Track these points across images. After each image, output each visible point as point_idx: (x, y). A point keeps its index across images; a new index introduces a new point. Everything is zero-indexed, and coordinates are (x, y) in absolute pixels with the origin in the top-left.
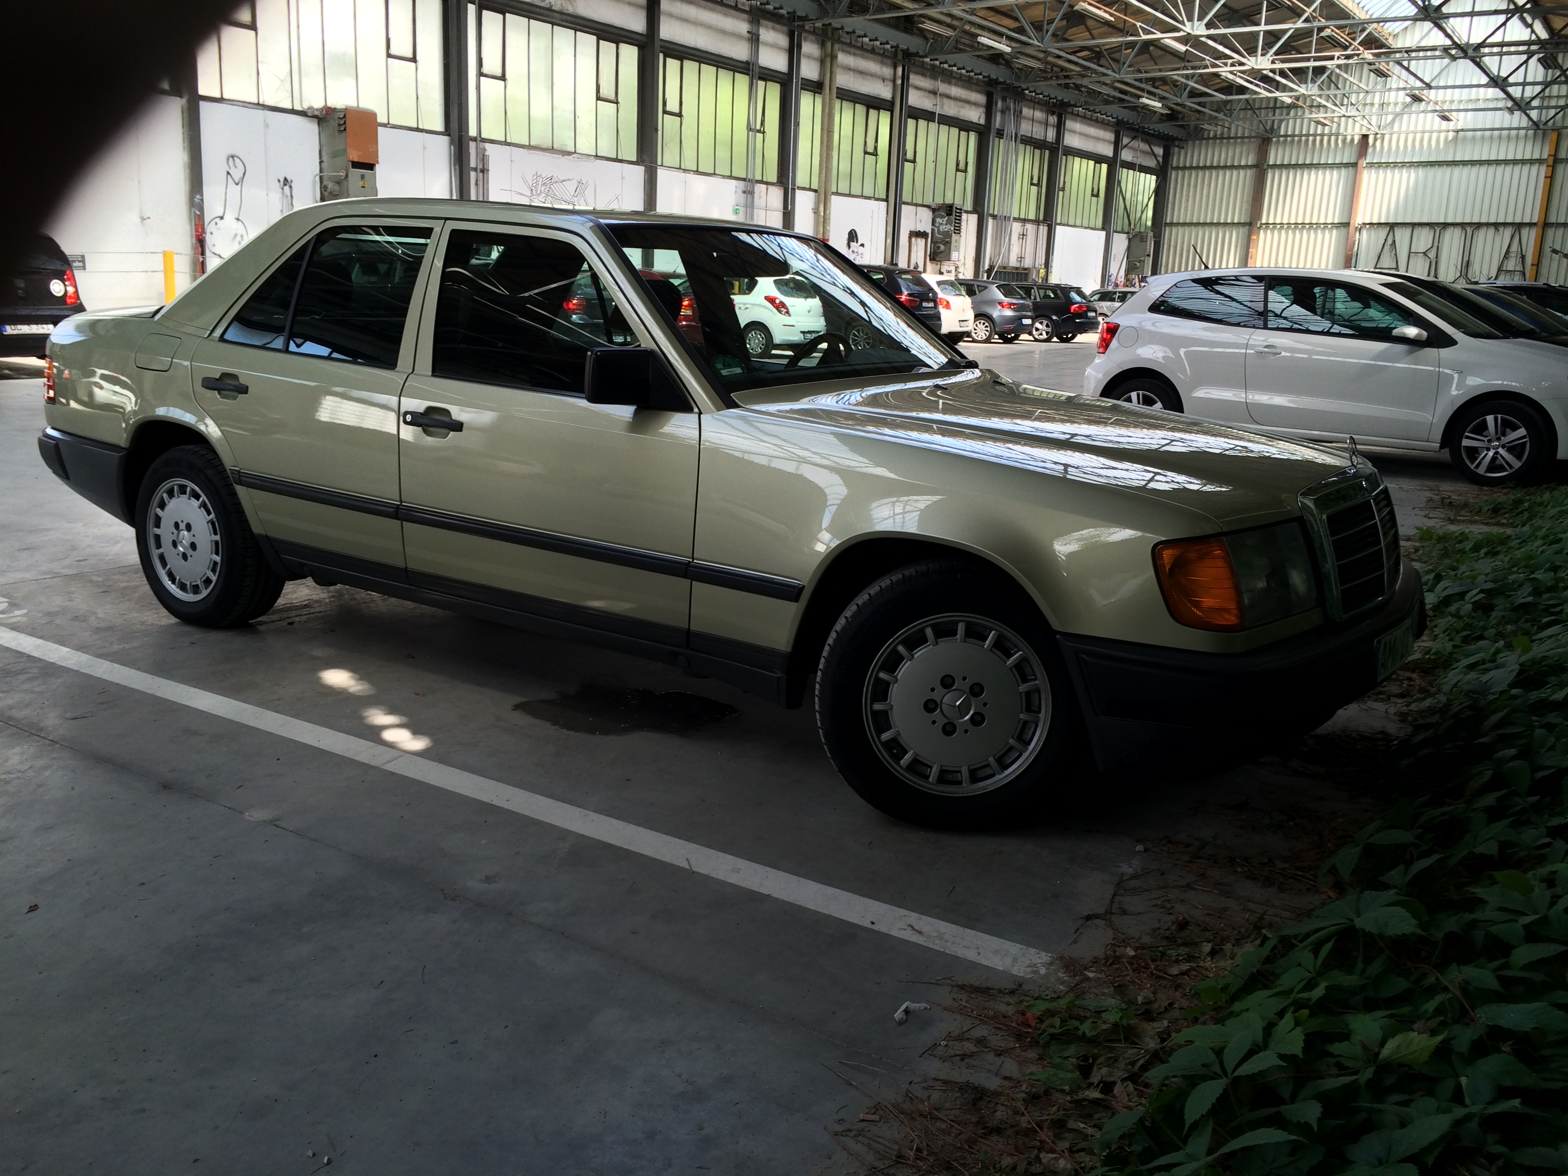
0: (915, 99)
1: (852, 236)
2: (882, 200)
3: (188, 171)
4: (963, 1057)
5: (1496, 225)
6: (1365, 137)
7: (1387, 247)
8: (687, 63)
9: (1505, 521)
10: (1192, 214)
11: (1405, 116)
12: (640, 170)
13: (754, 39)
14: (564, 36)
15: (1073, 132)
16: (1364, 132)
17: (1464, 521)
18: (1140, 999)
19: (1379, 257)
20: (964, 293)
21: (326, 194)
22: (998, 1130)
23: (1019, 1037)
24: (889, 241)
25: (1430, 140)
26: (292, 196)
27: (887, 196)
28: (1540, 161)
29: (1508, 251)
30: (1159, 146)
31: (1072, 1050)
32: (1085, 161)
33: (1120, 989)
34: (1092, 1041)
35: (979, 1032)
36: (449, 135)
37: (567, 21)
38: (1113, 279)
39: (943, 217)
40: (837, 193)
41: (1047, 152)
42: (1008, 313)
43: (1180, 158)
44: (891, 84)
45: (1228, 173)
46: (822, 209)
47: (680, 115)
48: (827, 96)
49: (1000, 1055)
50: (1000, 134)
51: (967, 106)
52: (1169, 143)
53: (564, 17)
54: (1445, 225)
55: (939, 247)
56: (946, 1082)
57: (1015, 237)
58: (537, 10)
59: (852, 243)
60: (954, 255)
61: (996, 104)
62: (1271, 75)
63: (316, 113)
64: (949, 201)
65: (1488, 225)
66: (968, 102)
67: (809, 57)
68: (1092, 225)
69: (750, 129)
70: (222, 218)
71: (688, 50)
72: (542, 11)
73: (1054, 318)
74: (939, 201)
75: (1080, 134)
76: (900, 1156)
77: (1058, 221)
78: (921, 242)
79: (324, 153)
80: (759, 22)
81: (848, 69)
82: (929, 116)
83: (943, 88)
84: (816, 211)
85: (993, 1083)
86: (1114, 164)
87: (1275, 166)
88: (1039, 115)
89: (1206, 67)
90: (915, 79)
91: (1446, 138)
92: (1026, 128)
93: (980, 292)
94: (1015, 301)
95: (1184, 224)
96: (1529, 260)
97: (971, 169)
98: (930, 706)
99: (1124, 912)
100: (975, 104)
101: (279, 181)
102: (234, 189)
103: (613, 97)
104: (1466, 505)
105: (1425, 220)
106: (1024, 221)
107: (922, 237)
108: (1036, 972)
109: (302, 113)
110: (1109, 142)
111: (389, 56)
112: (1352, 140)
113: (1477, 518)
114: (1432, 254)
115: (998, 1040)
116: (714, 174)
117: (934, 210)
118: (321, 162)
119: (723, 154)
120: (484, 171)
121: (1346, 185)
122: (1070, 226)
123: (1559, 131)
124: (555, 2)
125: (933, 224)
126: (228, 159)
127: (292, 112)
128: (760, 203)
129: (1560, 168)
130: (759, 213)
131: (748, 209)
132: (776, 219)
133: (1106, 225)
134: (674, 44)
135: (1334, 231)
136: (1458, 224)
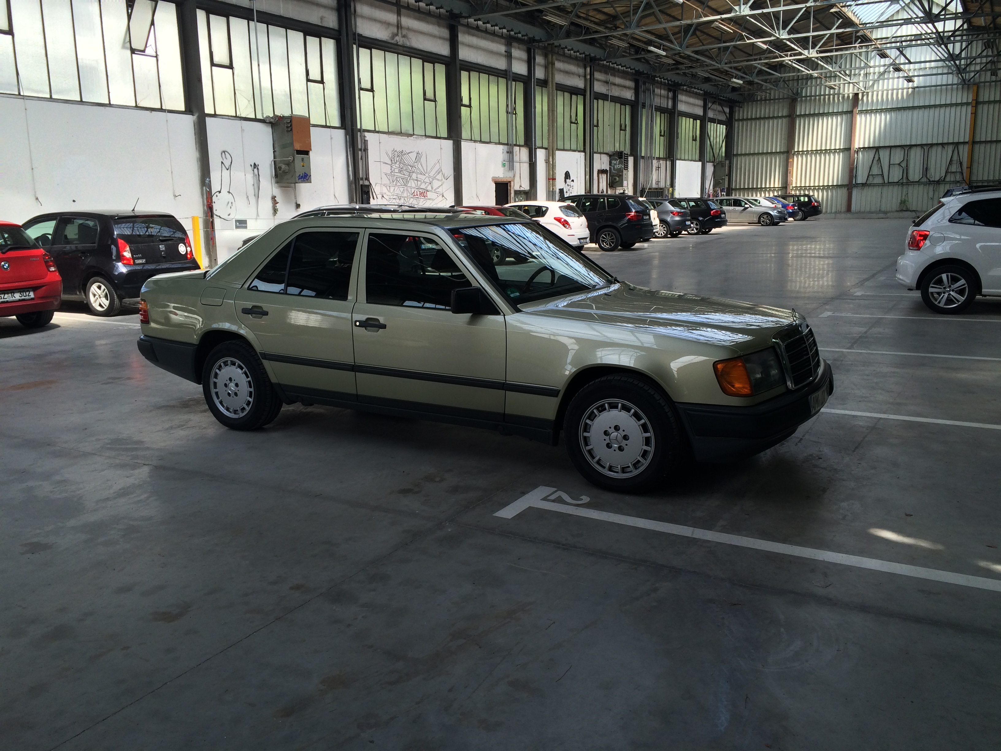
0: (599, 88)
1: (567, 176)
2: (582, 152)
3: (199, 163)
5: (943, 145)
6: (856, 95)
7: (875, 162)
8: (472, 73)
10: (750, 148)
11: (881, 81)
12: (449, 144)
13: (509, 56)
14: (404, 61)
15: (682, 101)
16: (856, 91)
19: (870, 168)
21: (279, 172)
24: (588, 177)
25: (902, 93)
26: (259, 175)
27: (585, 149)
28: (967, 104)
29: (951, 160)
30: (726, 107)
32: (688, 119)
36: (345, 129)
37: (406, 51)
38: (707, 192)
39: (616, 160)
40: (558, 149)
41: (669, 115)
42: (677, 218)
43: (740, 113)
44: (583, 79)
45: (771, 122)
46: (551, 160)
47: (470, 106)
48: (551, 89)
50: (644, 106)
51: (625, 89)
52: (732, 104)
53: (405, 49)
54: (911, 146)
55: (615, 179)
57: (654, 170)
58: (390, 45)
59: (568, 180)
60: (625, 183)
61: (640, 87)
63: (272, 120)
64: (617, 149)
65: (937, 144)
66: (625, 87)
67: (539, 65)
68: (694, 159)
69: (508, 112)
70: (220, 192)
71: (474, 65)
72: (392, 46)
73: (701, 219)
74: (612, 149)
75: (685, 102)
77: (676, 157)
78: (604, 176)
79: (276, 146)
80: (511, 45)
81: (560, 71)
82: (604, 97)
83: (612, 79)
84: (547, 161)
86: (704, 120)
87: (800, 116)
88: (663, 92)
90: (597, 75)
91: (907, 92)
92: (657, 101)
95: (745, 155)
96: (965, 165)
97: (628, 129)
100: (629, 88)
101: (251, 165)
102: (226, 173)
103: (432, 98)
105: (898, 144)
106: (659, 159)
107: (605, 173)
109: (262, 121)
110: (700, 106)
111: (308, 80)
112: (848, 97)
114: (904, 165)
116: (490, 142)
117: (610, 156)
118: (274, 152)
119: (494, 129)
120: (366, 150)
121: (846, 125)
122: (683, 160)
123: (977, 85)
124: (399, 39)
125: (610, 165)
126: (222, 154)
127: (256, 120)
128: (516, 158)
129: (980, 107)
130: (517, 165)
131: (510, 163)
132: (525, 168)
133: (701, 158)
134: (467, 62)
135: (841, 154)
136: (919, 145)
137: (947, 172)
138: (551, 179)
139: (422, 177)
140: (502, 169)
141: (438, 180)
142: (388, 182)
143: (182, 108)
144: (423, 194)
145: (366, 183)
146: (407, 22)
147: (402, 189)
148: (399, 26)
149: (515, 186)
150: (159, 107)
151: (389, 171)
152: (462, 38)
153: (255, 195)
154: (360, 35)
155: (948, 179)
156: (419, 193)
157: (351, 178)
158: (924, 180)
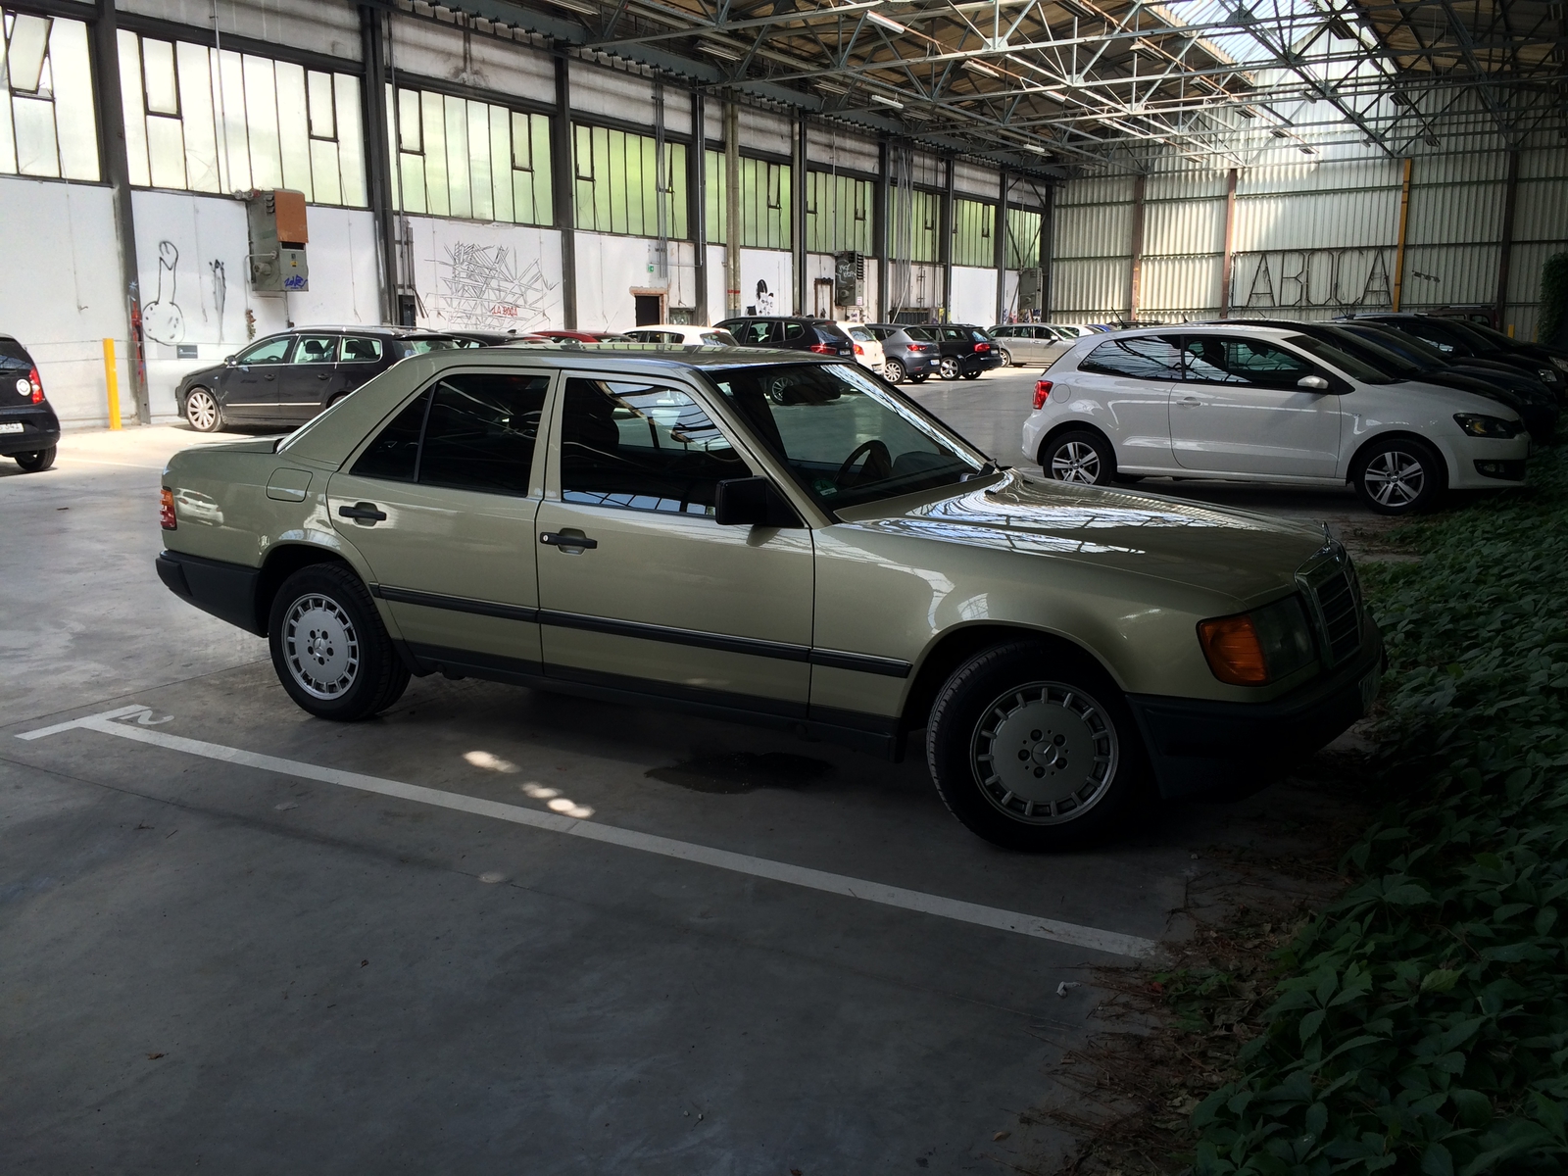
0: (813, 153)
1: (762, 287)
2: (788, 251)
3: (122, 259)
4: (1118, 1017)
5: (1360, 249)
6: (1233, 171)
7: (1261, 274)
8: (596, 130)
9: (1412, 550)
10: (1077, 249)
11: (1270, 151)
12: (557, 235)
13: (658, 105)
14: (478, 109)
15: (962, 177)
16: (1233, 166)
17: (1377, 551)
18: (1231, 968)
19: (1254, 283)
20: (874, 338)
21: (257, 274)
22: (1161, 1062)
23: (1153, 1000)
24: (797, 289)
25: (1294, 171)
26: (223, 278)
27: (792, 246)
28: (1397, 188)
29: (1372, 273)
30: (1041, 186)
31: (1196, 1005)
32: (974, 204)
33: (1214, 961)
34: (1207, 998)
35: (1123, 999)
36: (373, 210)
37: (480, 96)
38: (1007, 314)
39: (846, 264)
40: (745, 247)
41: (938, 197)
42: (917, 355)
43: (1062, 196)
44: (789, 141)
45: (1108, 209)
46: (731, 262)
47: (592, 179)
48: (730, 155)
49: (1143, 1013)
50: (894, 182)
51: (861, 157)
52: (1050, 183)
53: (478, 92)
54: (1313, 251)
55: (844, 293)
56: (1111, 1034)
57: (913, 279)
58: (452, 86)
59: (761, 294)
60: (859, 300)
61: (889, 154)
62: (1145, 119)
63: (244, 196)
64: (850, 248)
65: (1352, 249)
66: (862, 153)
67: (711, 118)
68: (984, 264)
69: (658, 189)
70: (157, 303)
71: (599, 118)
72: (456, 87)
73: (960, 357)
74: (841, 248)
75: (968, 178)
76: (1099, 1084)
77: (953, 262)
78: (826, 289)
79: (253, 235)
80: (662, 88)
81: (749, 128)
82: (827, 169)
83: (838, 141)
84: (726, 265)
85: (1146, 1032)
86: (1001, 205)
87: (1151, 201)
88: (929, 162)
89: (1084, 114)
90: (811, 134)
91: (1309, 170)
92: (918, 176)
93: (889, 336)
94: (922, 343)
95: (1070, 259)
96: (1392, 281)
97: (869, 217)
98: (1023, 755)
99: (1198, 906)
100: (869, 155)
101: (211, 264)
102: (167, 275)
103: (527, 166)
104: (1375, 536)
105: (1295, 248)
106: (922, 263)
107: (827, 284)
108: (1149, 954)
109: (231, 197)
110: (995, 184)
111: (311, 137)
112: (1222, 174)
113: (1387, 547)
114: (1303, 279)
115: (1136, 1003)
116: (628, 234)
117: (837, 258)
118: (250, 244)
119: (635, 214)
120: (409, 243)
121: (1219, 218)
122: (965, 266)
123: (1411, 159)
124: (467, 77)
125: (836, 271)
126: (160, 246)
127: (221, 196)
128: (672, 258)
129: (1415, 193)
130: (673, 270)
131: (661, 265)
132: (689, 275)
133: (998, 263)
134: (583, 112)
135: (1211, 261)
136: (1325, 249)
137: (1366, 291)
138: (732, 291)
139: (509, 286)
140: (649, 274)
141: (536, 290)
142: (449, 292)
143: (96, 177)
144: (510, 310)
145: (409, 292)
146: (479, 50)
147: (473, 303)
148: (467, 57)
149: (671, 301)
150: (57, 175)
151: (450, 276)
152: (574, 74)
153: (217, 308)
154: (399, 71)
155: (1367, 302)
156: (502, 309)
157: (383, 285)
158: (1332, 303)
